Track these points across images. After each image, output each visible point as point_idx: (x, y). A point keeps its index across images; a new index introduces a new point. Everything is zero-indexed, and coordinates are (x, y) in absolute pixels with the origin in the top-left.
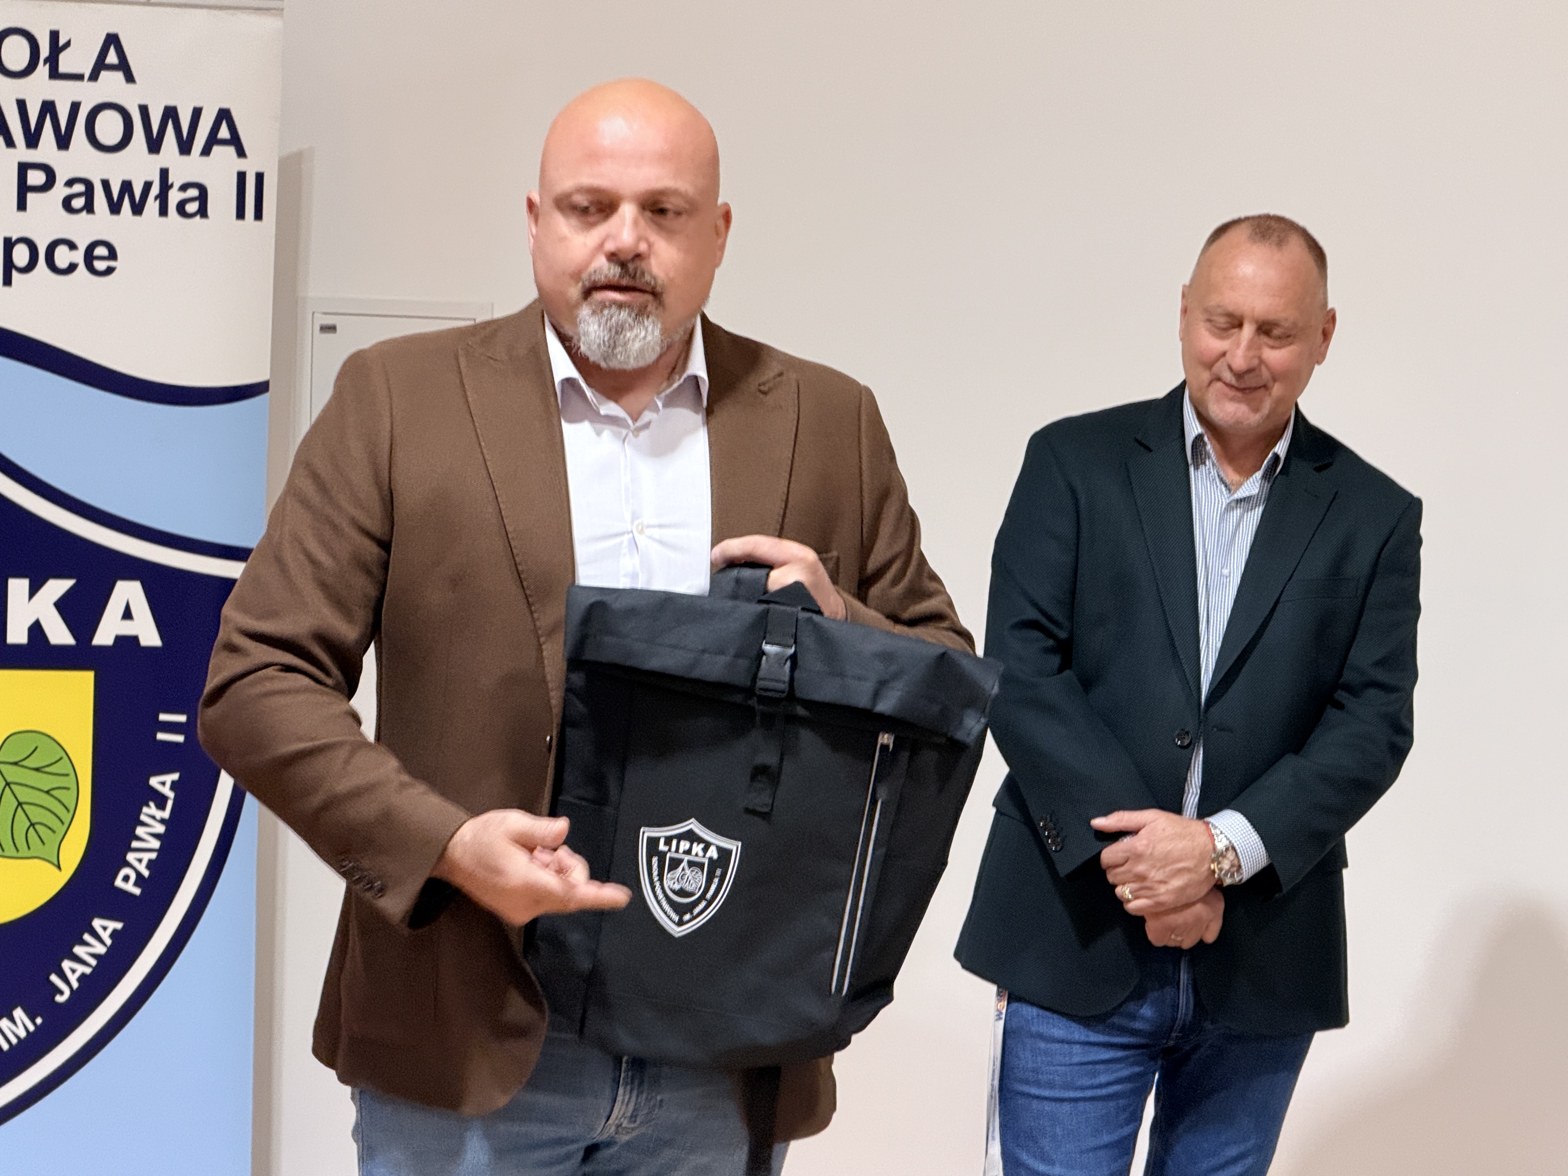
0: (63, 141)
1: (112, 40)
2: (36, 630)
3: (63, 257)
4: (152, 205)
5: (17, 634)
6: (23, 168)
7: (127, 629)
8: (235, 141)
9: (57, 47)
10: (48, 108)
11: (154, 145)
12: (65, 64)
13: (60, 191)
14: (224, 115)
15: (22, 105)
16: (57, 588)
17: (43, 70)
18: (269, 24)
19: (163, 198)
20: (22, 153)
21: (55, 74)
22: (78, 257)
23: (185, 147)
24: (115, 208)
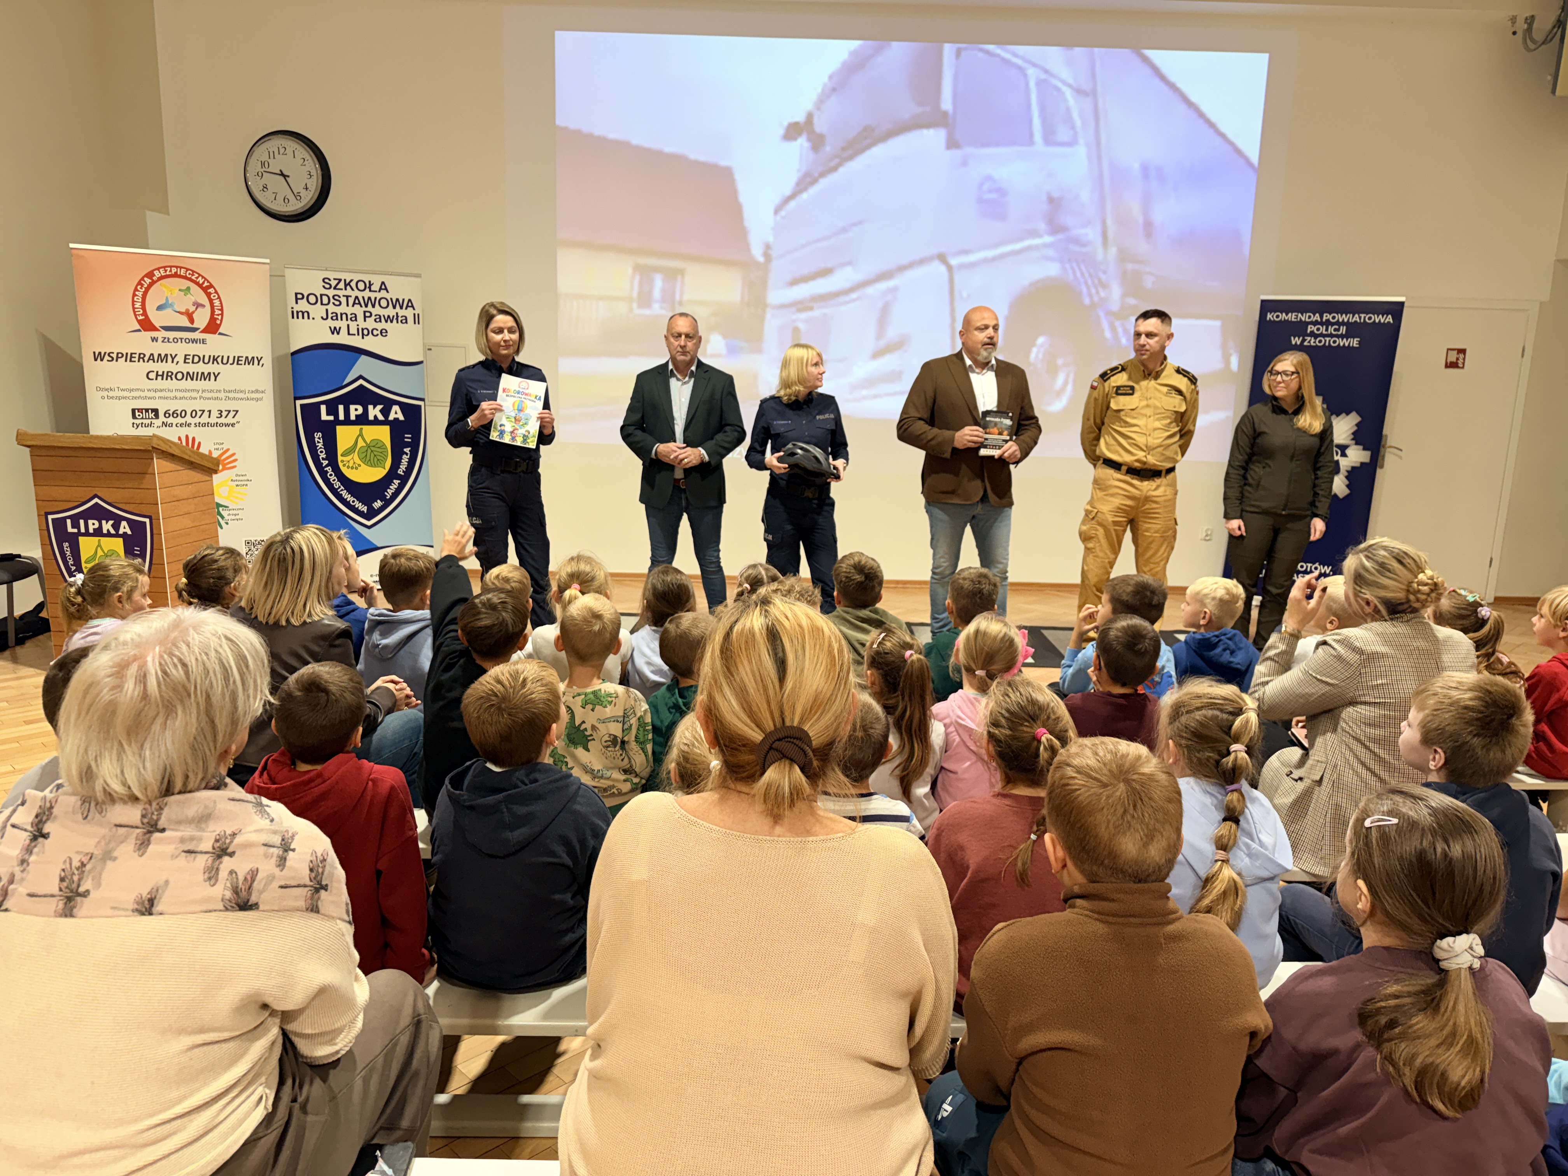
0: (373, 306)
1: (383, 283)
2: (375, 417)
3: (375, 332)
4: (395, 321)
5: (371, 418)
6: (365, 312)
7: (396, 416)
8: (412, 306)
9: (370, 285)
10: (369, 298)
11: (394, 307)
12: (373, 288)
13: (373, 317)
14: (410, 300)
15: (363, 298)
16: (379, 407)
17: (368, 290)
18: (418, 280)
19: (397, 319)
20: (364, 309)
21: (370, 291)
22: (379, 332)
23: (401, 308)
24: (386, 321)
